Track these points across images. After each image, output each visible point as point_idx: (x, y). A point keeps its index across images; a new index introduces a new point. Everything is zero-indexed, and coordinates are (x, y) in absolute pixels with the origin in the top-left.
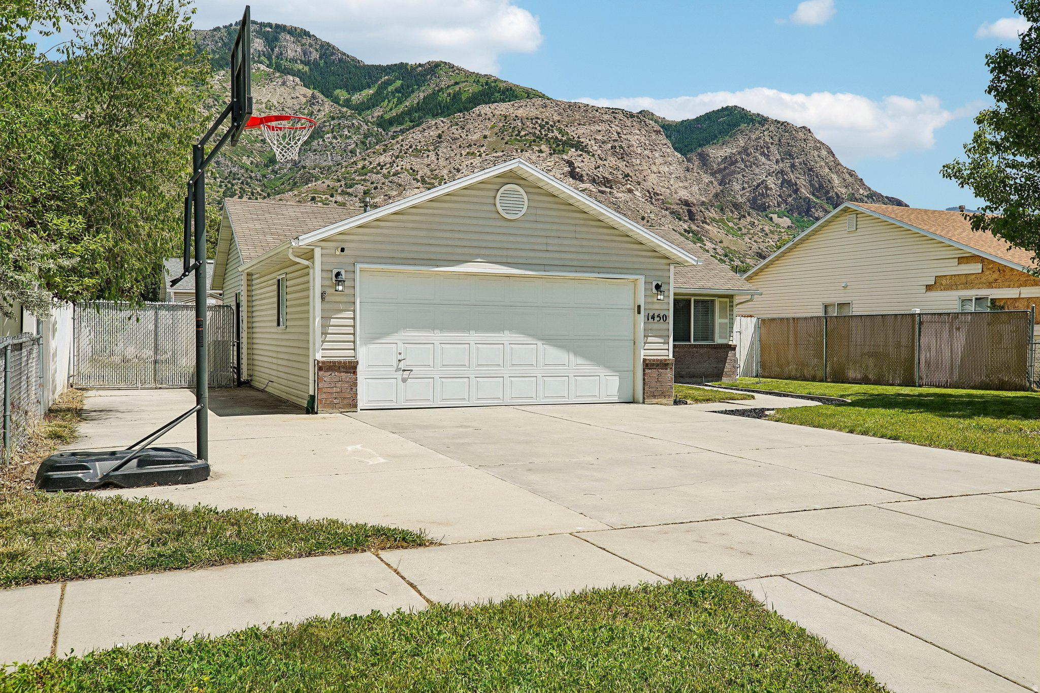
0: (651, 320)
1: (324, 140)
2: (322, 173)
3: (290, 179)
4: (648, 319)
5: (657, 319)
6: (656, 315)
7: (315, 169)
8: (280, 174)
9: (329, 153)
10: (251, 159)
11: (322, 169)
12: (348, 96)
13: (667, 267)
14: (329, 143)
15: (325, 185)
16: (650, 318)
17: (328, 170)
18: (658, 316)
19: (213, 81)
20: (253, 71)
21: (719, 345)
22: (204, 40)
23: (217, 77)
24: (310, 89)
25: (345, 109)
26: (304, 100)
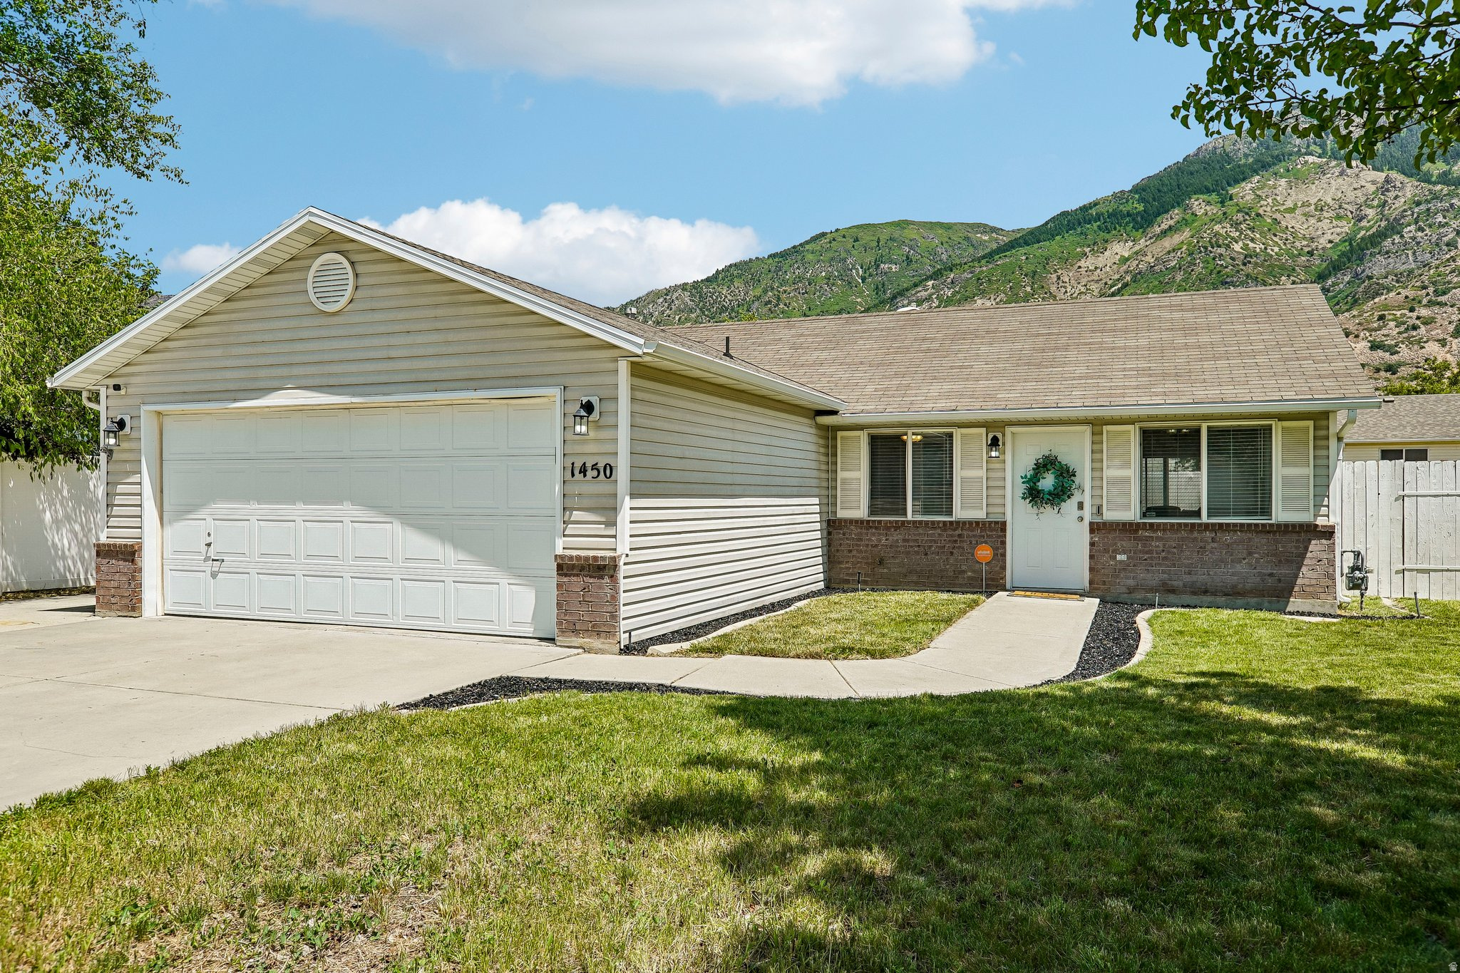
0: (578, 476)
1: (1402, 237)
2: (1398, 281)
3: (1348, 296)
4: (573, 475)
5: (590, 473)
6: (589, 465)
7: (1386, 278)
8: (1333, 291)
9: (1410, 253)
10: (1292, 278)
11: (1398, 277)
12: (1446, 168)
13: (611, 366)
14: (1411, 238)
15: (1401, 297)
16: (577, 472)
17: (1408, 275)
18: (594, 467)
19: (1244, 191)
20: (1299, 166)
21: (1279, 526)
22: (1234, 145)
23: (1249, 185)
24: (1382, 171)
25: (1439, 187)
26: (1372, 188)
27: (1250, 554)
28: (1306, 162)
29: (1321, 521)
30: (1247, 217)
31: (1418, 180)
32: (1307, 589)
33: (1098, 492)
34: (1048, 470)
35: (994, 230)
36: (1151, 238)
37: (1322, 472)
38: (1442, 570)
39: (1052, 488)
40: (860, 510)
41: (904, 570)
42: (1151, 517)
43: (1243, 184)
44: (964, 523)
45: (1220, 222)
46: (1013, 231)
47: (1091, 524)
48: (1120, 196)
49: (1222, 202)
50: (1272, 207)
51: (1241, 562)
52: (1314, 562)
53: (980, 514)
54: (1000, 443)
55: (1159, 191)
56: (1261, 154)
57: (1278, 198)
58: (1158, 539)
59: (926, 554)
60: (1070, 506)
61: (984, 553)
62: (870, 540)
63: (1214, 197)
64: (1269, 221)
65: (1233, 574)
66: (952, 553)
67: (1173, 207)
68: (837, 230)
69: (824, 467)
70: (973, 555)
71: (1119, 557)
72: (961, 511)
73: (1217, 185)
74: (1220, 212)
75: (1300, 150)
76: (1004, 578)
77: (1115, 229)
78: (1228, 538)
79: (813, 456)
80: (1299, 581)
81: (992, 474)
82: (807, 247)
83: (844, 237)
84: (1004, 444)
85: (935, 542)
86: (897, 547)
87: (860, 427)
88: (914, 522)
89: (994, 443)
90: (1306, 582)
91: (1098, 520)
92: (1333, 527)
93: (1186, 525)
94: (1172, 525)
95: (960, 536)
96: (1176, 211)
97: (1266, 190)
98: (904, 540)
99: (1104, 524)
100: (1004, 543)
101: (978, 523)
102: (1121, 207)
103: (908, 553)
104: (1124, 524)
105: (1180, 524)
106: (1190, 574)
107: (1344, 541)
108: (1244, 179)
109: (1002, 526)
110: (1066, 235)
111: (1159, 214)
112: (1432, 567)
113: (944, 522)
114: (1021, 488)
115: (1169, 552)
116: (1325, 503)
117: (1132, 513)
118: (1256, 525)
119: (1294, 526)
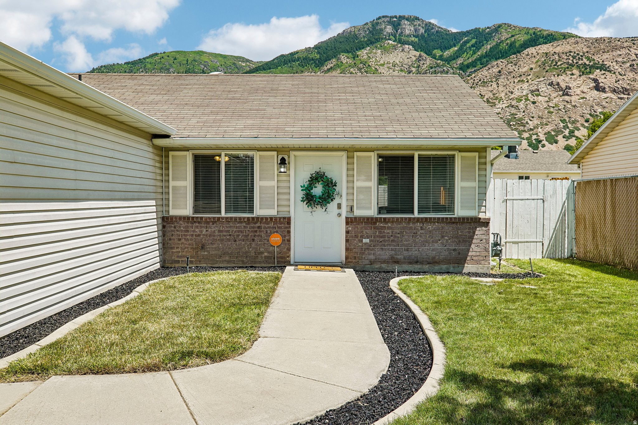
12: (441, 53)
19: (363, 53)
20: (386, 45)
21: (459, 218)
22: (359, 31)
23: (365, 51)
24: (418, 51)
25: (439, 61)
26: (414, 59)
27: (443, 237)
28: (389, 43)
29: (482, 216)
30: (364, 66)
31: (431, 57)
32: (474, 258)
33: (351, 197)
34: (318, 182)
35: (248, 61)
36: (323, 72)
37: (483, 185)
38: (524, 242)
39: (321, 194)
40: (187, 210)
41: (220, 253)
42: (383, 213)
43: (363, 50)
44: (262, 218)
45: (353, 67)
46: (257, 62)
47: (346, 218)
48: (308, 50)
49: (354, 58)
50: (375, 63)
51: (437, 242)
52: (478, 241)
53: (272, 212)
54: (287, 162)
55: (326, 49)
56: (370, 37)
57: (377, 59)
58: (389, 228)
59: (235, 241)
60: (332, 206)
61: (276, 239)
62: (194, 231)
63: (350, 55)
64: (374, 69)
65: (433, 250)
66: (253, 240)
67: (332, 58)
68: (164, 53)
69: (159, 178)
70: (268, 241)
71: (365, 241)
72: (259, 211)
73: (352, 49)
74: (353, 63)
75: (386, 37)
76: (289, 257)
77: (306, 66)
78: (430, 227)
79: (151, 169)
80: (470, 254)
81: (281, 184)
82: (147, 60)
83: (168, 56)
84: (289, 163)
85: (242, 232)
86: (214, 236)
87: (186, 149)
88: (227, 218)
89: (283, 162)
90: (474, 254)
91: (351, 216)
92: (489, 219)
93: (406, 218)
94: (397, 219)
95: (259, 227)
96: (334, 60)
97: (372, 54)
98: (220, 231)
99: (355, 218)
100: (289, 232)
101: (271, 218)
102: (309, 55)
103: (223, 240)
104: (368, 218)
105: (402, 218)
106: (407, 250)
107: (494, 228)
108: (363, 48)
109: (288, 220)
110: (283, 67)
111: (326, 61)
112: (520, 240)
113: (248, 218)
114: (301, 194)
115: (395, 237)
116: (484, 204)
117: (372, 212)
118: (447, 218)
119: (468, 219)
